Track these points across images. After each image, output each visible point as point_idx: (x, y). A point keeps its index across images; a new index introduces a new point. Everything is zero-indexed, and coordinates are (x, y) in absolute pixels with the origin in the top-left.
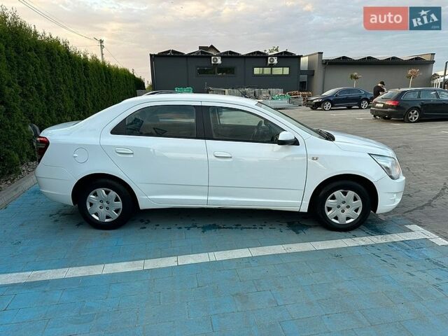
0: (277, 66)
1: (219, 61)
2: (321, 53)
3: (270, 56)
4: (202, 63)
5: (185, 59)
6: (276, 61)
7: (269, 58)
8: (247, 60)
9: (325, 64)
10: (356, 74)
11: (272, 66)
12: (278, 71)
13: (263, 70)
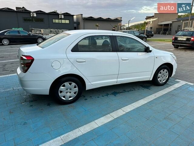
0: (63, 19)
1: (35, 15)
2: (82, 15)
3: (60, 14)
4: (26, 16)
5: (16, 13)
6: (63, 17)
7: (60, 15)
8: (49, 15)
9: (84, 19)
10: (97, 24)
11: (61, 19)
12: (63, 21)
13: (55, 21)
